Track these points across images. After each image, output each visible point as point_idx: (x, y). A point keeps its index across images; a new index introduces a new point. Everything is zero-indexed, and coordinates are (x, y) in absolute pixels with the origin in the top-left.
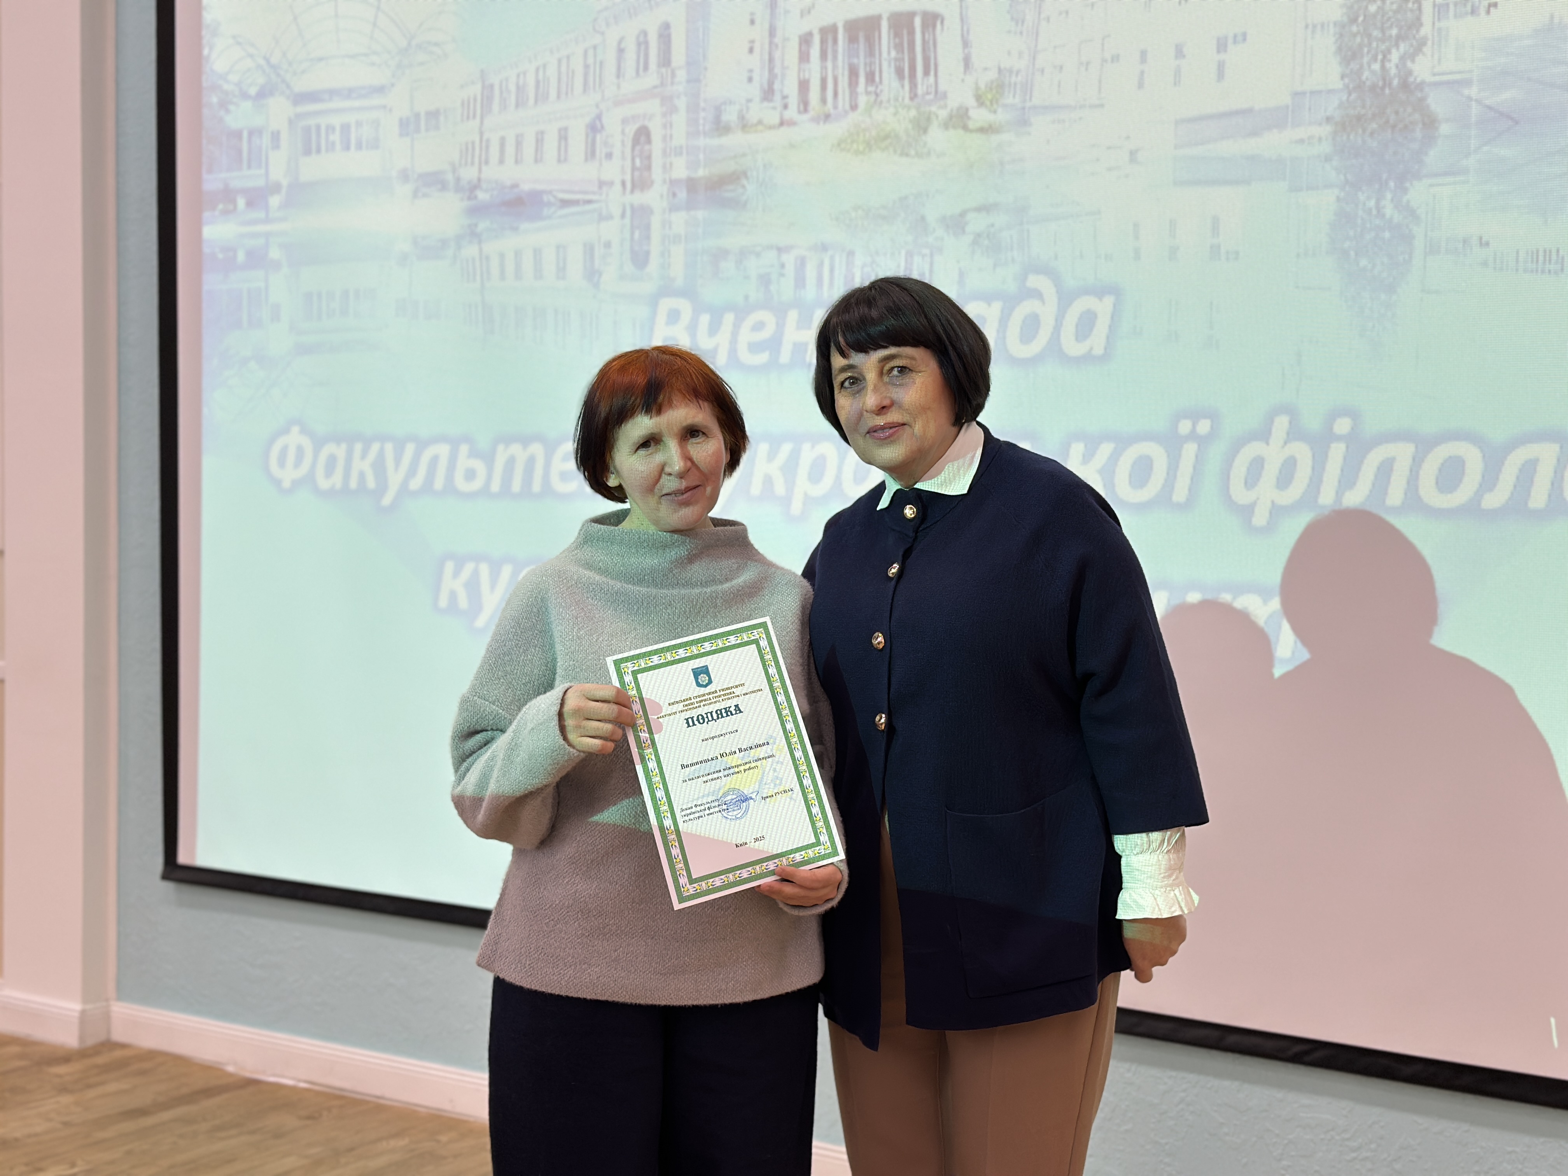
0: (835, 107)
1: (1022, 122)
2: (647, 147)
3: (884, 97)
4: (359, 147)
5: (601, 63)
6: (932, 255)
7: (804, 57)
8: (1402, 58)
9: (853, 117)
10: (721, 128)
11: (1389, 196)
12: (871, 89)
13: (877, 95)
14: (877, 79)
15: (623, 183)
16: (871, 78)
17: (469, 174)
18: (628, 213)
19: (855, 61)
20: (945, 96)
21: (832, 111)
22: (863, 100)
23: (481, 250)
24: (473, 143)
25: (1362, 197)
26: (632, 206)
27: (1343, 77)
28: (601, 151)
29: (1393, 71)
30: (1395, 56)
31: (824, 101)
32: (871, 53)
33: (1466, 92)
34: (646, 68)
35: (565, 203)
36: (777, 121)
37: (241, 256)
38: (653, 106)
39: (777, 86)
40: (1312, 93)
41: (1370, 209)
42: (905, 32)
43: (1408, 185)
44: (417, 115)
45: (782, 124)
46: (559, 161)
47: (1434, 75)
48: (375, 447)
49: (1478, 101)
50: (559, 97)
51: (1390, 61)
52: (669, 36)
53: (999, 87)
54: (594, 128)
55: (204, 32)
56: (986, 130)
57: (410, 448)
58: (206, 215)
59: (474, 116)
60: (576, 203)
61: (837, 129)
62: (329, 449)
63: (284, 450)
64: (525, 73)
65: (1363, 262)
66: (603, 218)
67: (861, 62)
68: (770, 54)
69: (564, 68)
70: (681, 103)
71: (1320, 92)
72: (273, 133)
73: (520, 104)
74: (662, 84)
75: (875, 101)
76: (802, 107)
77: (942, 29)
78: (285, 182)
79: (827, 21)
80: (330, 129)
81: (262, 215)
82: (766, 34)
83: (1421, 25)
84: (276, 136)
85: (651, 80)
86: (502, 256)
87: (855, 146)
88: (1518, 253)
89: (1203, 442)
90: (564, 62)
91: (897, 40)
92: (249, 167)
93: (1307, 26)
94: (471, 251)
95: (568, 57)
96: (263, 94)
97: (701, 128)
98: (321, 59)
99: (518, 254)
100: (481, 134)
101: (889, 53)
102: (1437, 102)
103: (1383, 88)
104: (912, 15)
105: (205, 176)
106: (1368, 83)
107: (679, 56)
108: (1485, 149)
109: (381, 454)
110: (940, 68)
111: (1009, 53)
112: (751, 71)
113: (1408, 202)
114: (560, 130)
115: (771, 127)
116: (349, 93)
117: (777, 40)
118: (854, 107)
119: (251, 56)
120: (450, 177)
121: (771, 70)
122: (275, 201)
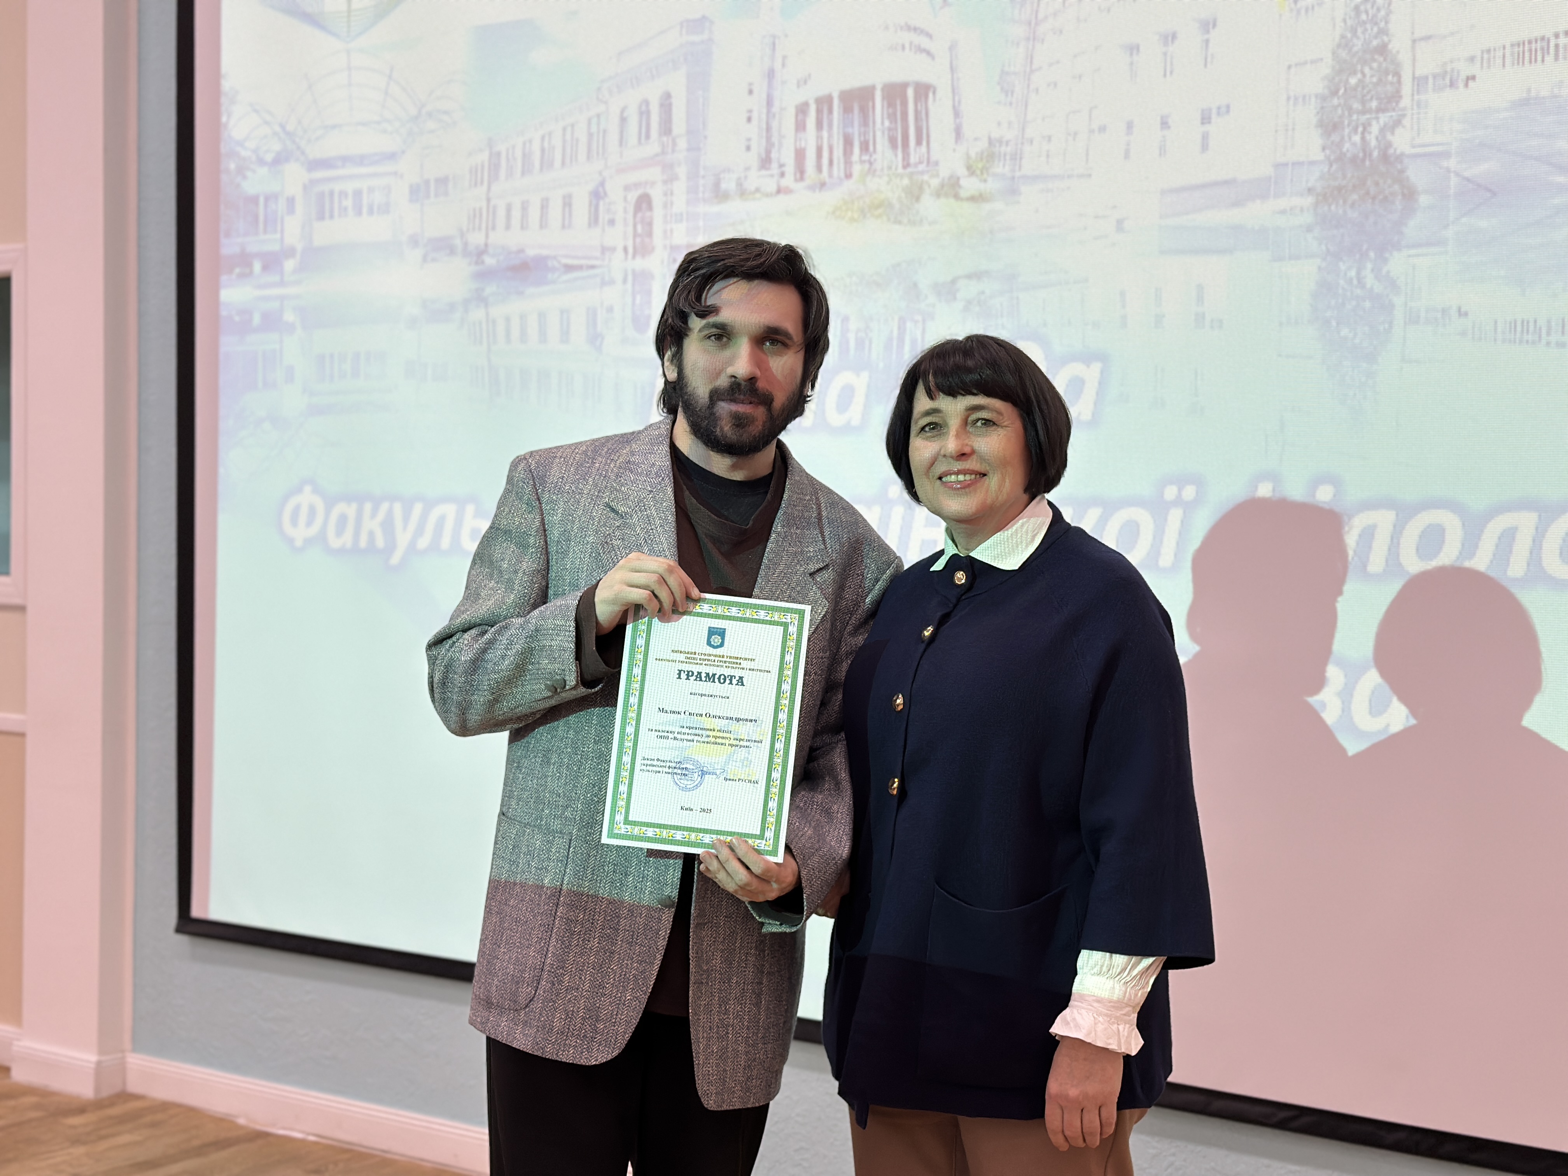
0: (831, 175)
1: (1012, 191)
2: (648, 214)
3: (878, 166)
4: (371, 212)
5: (605, 131)
6: (924, 321)
7: (800, 126)
8: (1382, 130)
9: (849, 185)
10: (720, 196)
11: (1369, 266)
12: (866, 158)
13: (871, 163)
14: (871, 148)
15: (625, 249)
16: (865, 147)
17: (476, 239)
18: (630, 278)
19: (850, 130)
20: (937, 163)
21: (827, 180)
22: (857, 169)
23: (487, 314)
24: (481, 209)
25: (1342, 267)
26: (634, 271)
27: (1324, 149)
28: (603, 217)
29: (1374, 143)
30: (1375, 129)
31: (819, 168)
32: (865, 122)
33: (1445, 164)
34: (648, 136)
35: (569, 268)
36: (773, 188)
37: (257, 319)
38: (654, 173)
39: (774, 155)
40: (1293, 164)
41: (1351, 279)
42: (898, 102)
43: (1387, 255)
44: (427, 182)
45: (779, 191)
46: (563, 227)
47: (1414, 147)
48: (385, 506)
49: (1457, 174)
50: (563, 163)
51: (1370, 133)
52: (670, 105)
53: (990, 156)
54: (598, 195)
55: (224, 100)
56: (977, 199)
57: (418, 508)
58: (224, 278)
59: (482, 183)
60: (580, 268)
61: (832, 197)
62: (340, 508)
63: (297, 510)
64: (530, 141)
65: (1345, 332)
66: (606, 283)
67: (855, 131)
68: (768, 123)
69: (568, 137)
70: (682, 171)
71: (1300, 164)
72: (288, 199)
73: (526, 170)
74: (663, 153)
75: (869, 169)
76: (798, 176)
77: (934, 100)
78: (299, 247)
79: (822, 92)
80: (343, 194)
81: (276, 278)
82: (765, 103)
83: (1401, 97)
84: (291, 202)
85: (652, 148)
86: (508, 320)
87: (849, 214)
88: (1496, 322)
89: (1189, 507)
90: (569, 130)
91: (891, 110)
92: (265, 232)
93: (1288, 99)
94: (477, 314)
95: (573, 126)
96: (279, 160)
97: (701, 195)
98: (334, 127)
99: (523, 317)
100: (488, 200)
101: (883, 123)
102: (1416, 174)
103: (1363, 160)
104: (904, 86)
105: (224, 241)
106: (1349, 155)
107: (679, 125)
108: (1464, 220)
109: (390, 514)
110: (932, 139)
111: (999, 124)
112: (749, 140)
113: (1388, 272)
114: (564, 197)
115: (768, 195)
116: (361, 160)
117: (775, 109)
118: (848, 176)
119: (267, 123)
120: (458, 242)
121: (769, 138)
122: (289, 265)
